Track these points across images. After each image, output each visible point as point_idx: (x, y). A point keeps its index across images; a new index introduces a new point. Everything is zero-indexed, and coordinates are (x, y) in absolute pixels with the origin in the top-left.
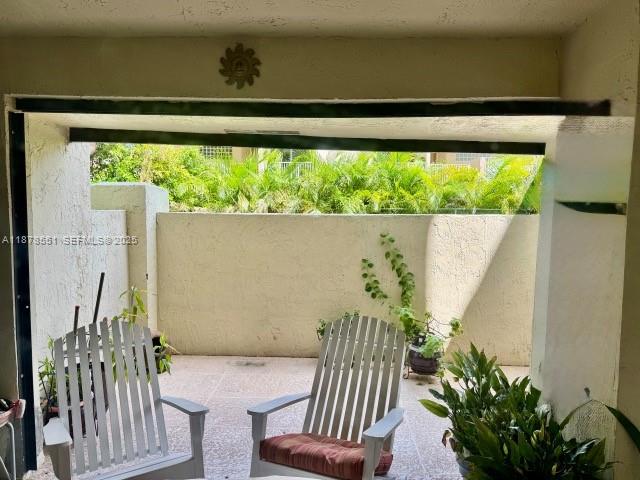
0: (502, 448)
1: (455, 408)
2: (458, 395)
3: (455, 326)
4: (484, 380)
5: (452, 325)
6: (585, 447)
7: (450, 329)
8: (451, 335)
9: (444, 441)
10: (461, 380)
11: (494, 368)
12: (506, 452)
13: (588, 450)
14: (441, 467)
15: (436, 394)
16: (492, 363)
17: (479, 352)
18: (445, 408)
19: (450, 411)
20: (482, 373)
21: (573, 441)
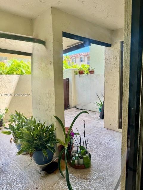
0: (31, 134)
1: (13, 130)
2: (14, 127)
3: (7, 110)
4: (20, 121)
5: (6, 110)
6: (51, 126)
7: (5, 111)
8: (6, 113)
9: (11, 142)
10: (13, 123)
11: (23, 116)
12: (32, 135)
13: (51, 127)
14: (10, 151)
15: (6, 128)
16: (22, 115)
17: (18, 113)
18: (10, 132)
19: (12, 132)
20: (20, 118)
21: (47, 127)
